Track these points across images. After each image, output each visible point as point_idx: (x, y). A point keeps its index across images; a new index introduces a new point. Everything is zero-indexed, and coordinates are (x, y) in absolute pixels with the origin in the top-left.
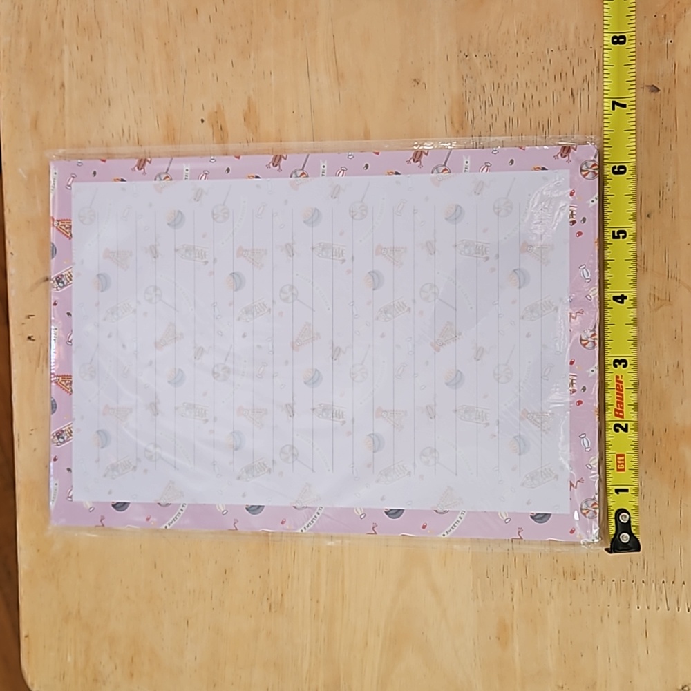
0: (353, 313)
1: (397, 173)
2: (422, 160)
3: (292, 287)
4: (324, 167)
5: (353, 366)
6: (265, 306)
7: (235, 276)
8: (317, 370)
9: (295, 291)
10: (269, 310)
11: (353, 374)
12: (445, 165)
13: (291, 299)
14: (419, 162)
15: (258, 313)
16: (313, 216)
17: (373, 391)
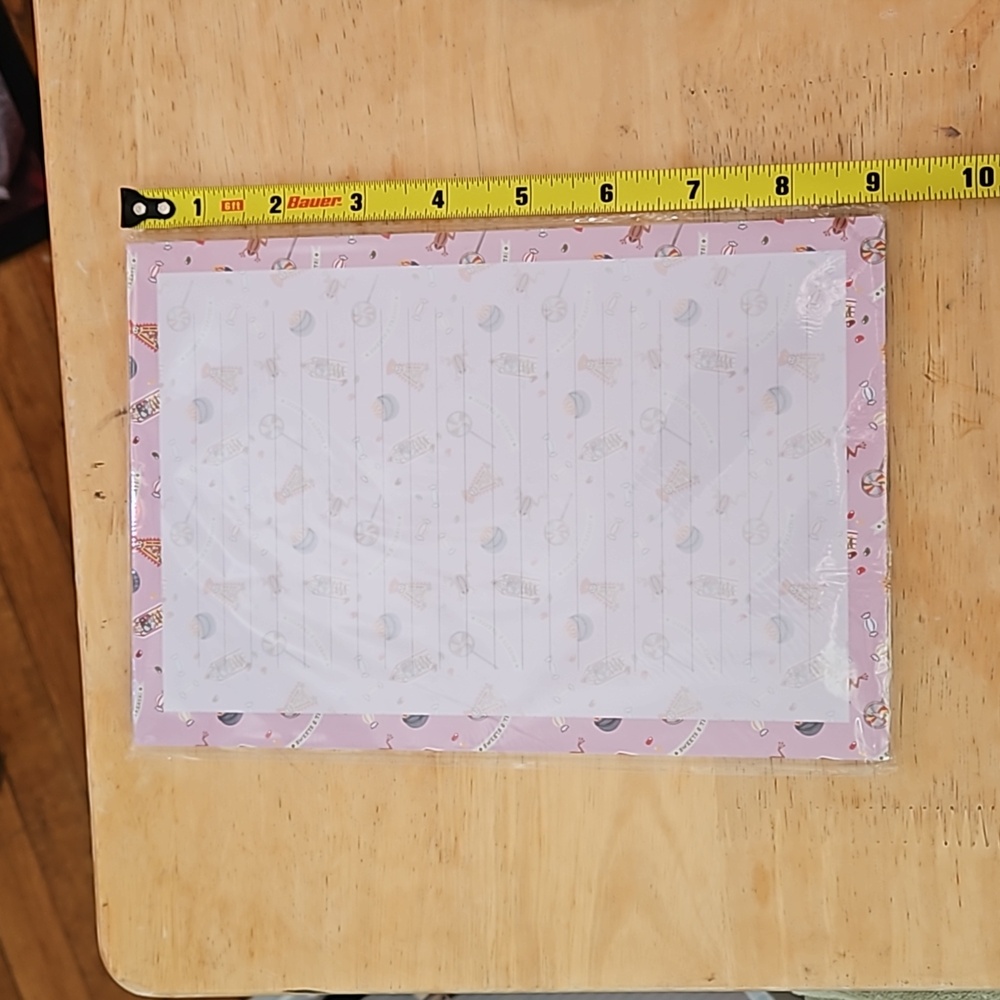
0: (548, 449)
1: (607, 257)
2: (641, 238)
3: (464, 415)
4: (506, 248)
5: (549, 523)
6: (426, 441)
7: (385, 400)
8: (498, 529)
9: (467, 421)
10: (433, 446)
11: (549, 533)
12: (673, 245)
13: (461, 433)
14: (637, 242)
15: (417, 451)
16: (491, 317)
17: (577, 557)
